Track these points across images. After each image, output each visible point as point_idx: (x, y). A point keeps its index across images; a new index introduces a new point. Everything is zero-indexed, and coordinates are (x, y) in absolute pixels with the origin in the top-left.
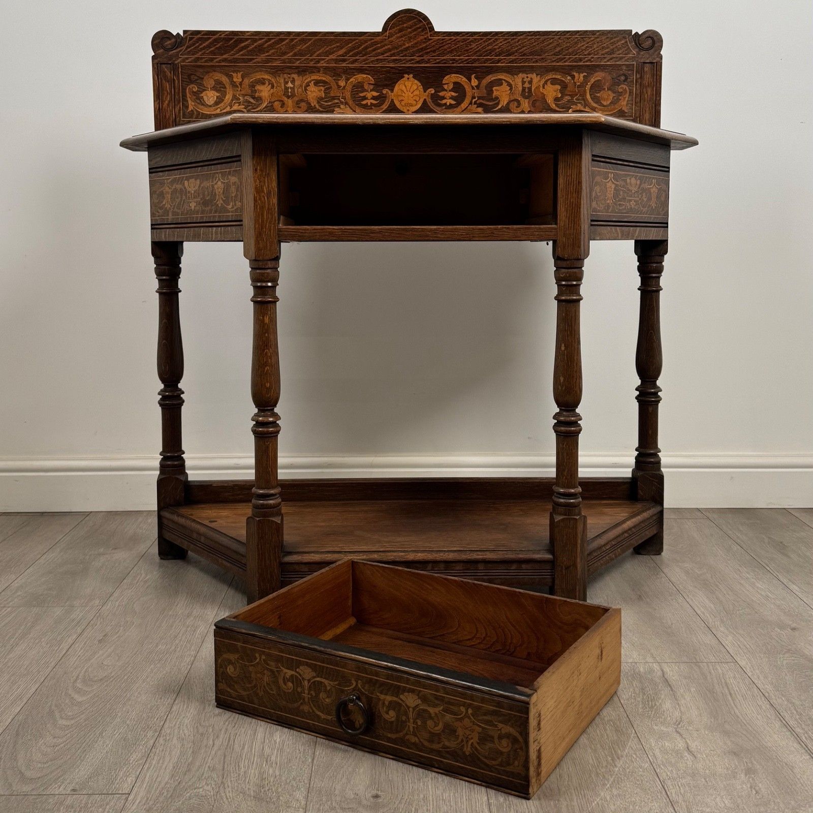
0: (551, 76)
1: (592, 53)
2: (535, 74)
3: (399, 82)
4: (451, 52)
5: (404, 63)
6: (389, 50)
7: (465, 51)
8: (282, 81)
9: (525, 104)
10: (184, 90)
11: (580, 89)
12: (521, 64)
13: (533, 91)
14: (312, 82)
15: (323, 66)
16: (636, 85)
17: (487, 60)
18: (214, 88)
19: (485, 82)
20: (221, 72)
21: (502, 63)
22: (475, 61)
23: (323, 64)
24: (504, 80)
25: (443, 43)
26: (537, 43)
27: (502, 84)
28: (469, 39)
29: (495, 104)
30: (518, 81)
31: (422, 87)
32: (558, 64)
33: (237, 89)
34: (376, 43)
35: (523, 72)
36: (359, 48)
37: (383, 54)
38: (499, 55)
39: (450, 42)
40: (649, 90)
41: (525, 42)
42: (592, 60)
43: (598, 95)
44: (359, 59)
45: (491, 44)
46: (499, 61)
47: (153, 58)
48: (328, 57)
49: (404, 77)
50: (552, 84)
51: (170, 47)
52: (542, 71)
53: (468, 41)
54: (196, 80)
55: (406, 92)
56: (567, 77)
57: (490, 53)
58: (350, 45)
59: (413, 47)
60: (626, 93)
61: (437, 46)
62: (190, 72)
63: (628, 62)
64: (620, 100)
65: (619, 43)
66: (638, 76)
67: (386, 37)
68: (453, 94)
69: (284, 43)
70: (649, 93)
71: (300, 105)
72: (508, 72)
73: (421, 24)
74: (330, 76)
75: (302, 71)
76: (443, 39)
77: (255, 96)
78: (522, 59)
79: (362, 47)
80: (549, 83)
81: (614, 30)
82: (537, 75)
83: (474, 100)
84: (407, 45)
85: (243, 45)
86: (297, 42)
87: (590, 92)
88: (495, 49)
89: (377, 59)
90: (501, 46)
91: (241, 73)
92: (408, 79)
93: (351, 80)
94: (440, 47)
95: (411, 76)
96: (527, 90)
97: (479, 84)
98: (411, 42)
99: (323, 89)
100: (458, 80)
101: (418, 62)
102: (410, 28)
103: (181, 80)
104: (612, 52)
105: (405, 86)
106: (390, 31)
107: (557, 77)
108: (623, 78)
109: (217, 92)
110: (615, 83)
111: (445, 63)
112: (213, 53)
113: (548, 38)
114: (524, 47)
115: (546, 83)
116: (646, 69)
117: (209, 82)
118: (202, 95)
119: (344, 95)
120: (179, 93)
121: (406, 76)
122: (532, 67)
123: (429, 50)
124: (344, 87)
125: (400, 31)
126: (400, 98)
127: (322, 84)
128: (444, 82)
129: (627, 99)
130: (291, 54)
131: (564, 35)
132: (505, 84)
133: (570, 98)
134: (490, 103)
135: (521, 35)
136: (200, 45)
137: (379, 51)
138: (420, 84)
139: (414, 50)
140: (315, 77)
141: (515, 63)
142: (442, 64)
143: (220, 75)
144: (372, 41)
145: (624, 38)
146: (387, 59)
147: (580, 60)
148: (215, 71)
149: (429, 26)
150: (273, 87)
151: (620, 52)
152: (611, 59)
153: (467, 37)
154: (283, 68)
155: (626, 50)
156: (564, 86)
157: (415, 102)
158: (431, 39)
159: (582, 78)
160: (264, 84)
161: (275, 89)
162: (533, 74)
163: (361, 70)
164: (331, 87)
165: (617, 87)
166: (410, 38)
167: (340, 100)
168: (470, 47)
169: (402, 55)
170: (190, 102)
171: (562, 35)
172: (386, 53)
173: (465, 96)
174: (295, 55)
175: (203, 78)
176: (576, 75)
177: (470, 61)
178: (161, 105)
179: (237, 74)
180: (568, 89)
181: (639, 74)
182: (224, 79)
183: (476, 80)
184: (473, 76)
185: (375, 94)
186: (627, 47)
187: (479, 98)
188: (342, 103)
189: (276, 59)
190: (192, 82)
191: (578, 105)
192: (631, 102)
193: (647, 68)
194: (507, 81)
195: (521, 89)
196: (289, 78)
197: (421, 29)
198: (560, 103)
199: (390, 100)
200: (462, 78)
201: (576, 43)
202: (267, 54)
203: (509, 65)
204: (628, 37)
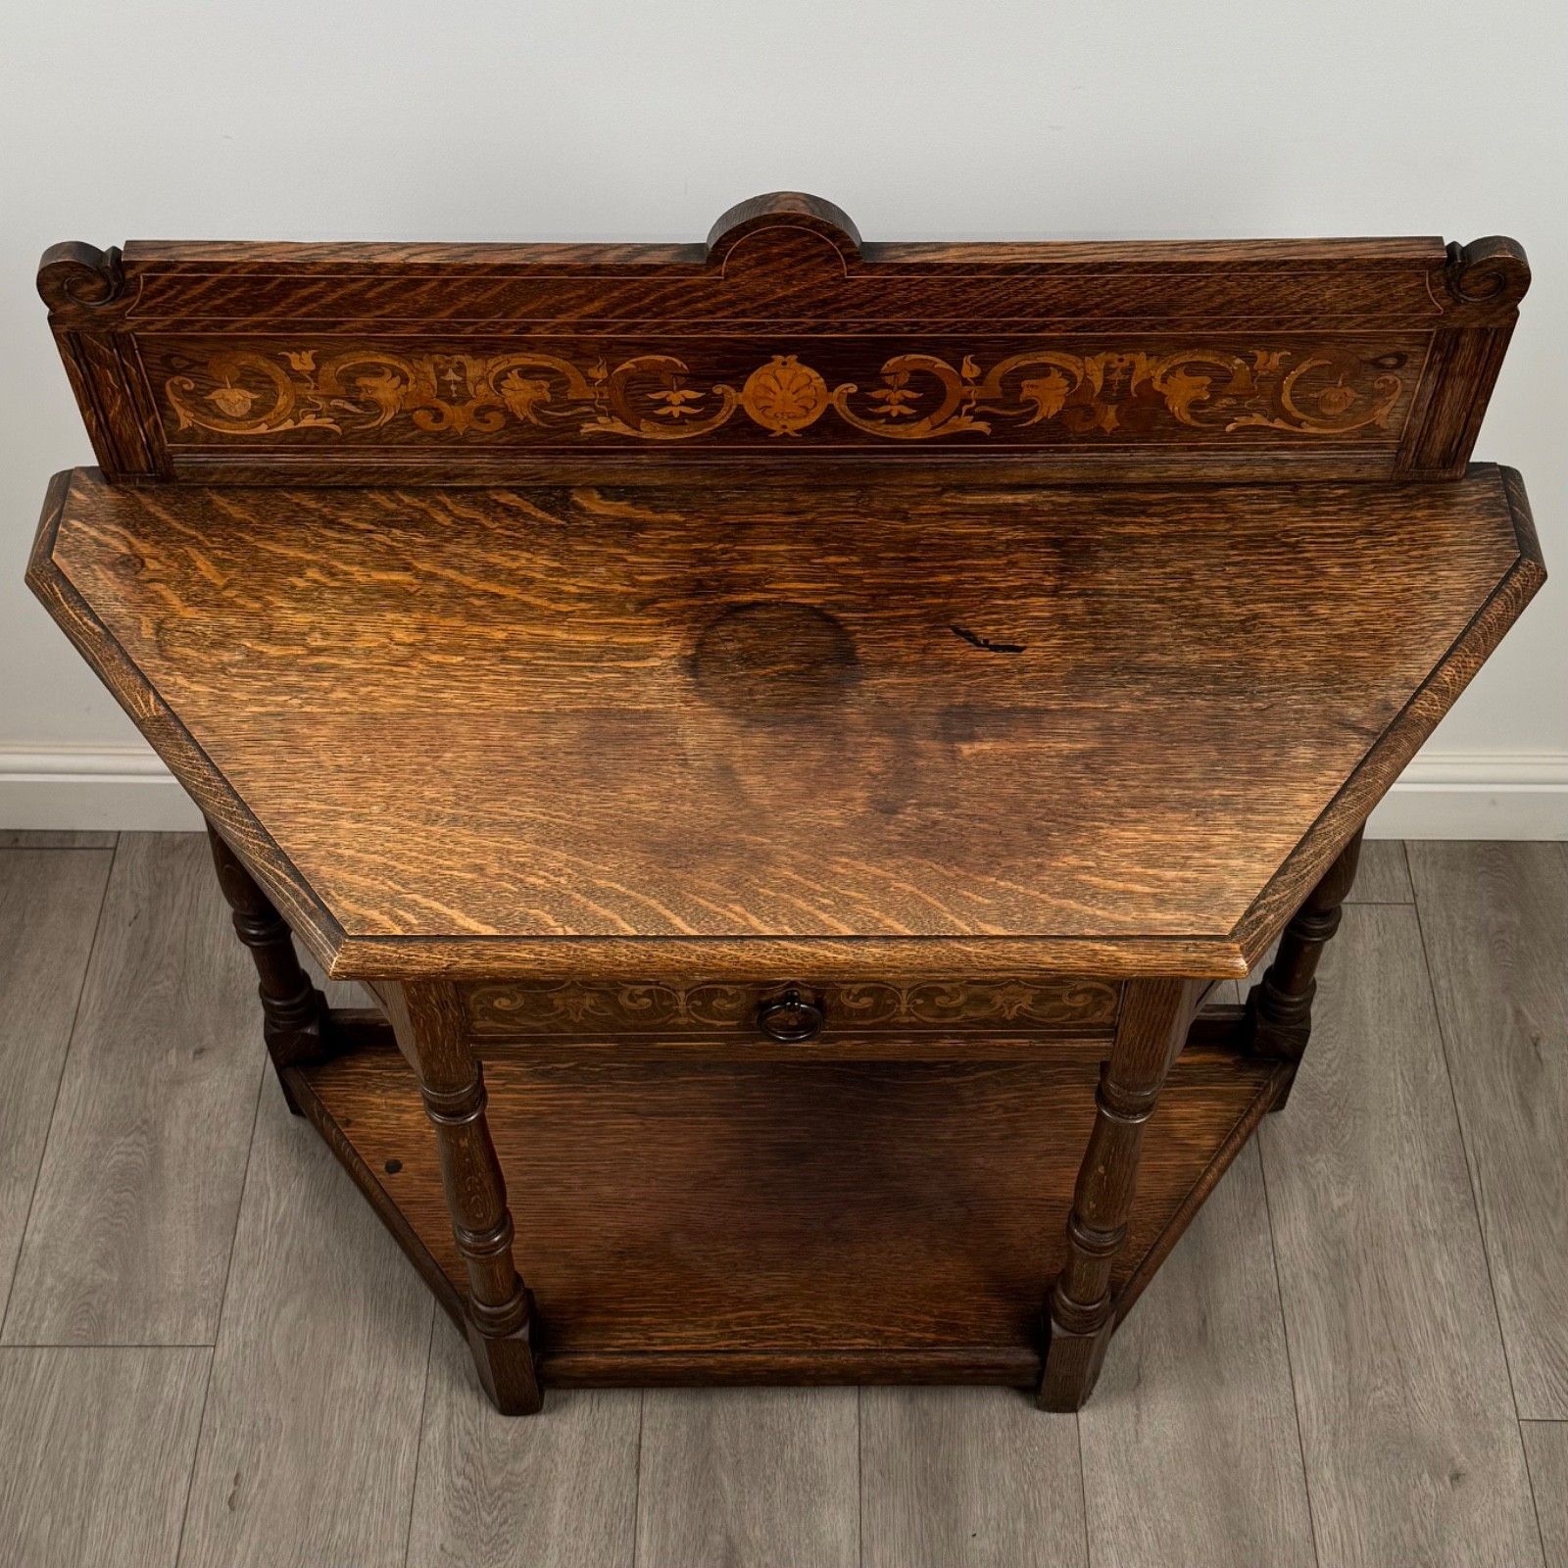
0: (1189, 357)
1: (1316, 309)
2: (1143, 355)
3: (759, 370)
4: (908, 308)
5: (773, 332)
6: (731, 303)
7: (947, 305)
8: (429, 368)
9: (1108, 414)
10: (158, 387)
11: (1265, 383)
12: (1106, 334)
13: (1132, 388)
14: (515, 372)
15: (542, 338)
16: (1427, 375)
17: (1010, 325)
18: (242, 384)
19: (999, 370)
20: (252, 351)
21: (1052, 331)
22: (973, 327)
23: (540, 333)
24: (1055, 366)
25: (885, 288)
26: (1159, 287)
27: (1046, 375)
28: (961, 279)
29: (1023, 412)
30: (1092, 367)
31: (822, 380)
32: (1213, 333)
33: (306, 385)
34: (695, 288)
35: (1108, 349)
36: (640, 299)
37: (712, 312)
38: (1046, 314)
39: (905, 285)
40: (1462, 383)
41: (1126, 286)
42: (1313, 323)
43: (1315, 395)
44: (643, 323)
45: (1024, 290)
46: (1043, 327)
47: (52, 320)
48: (553, 318)
49: (772, 360)
50: (1186, 373)
51: (92, 296)
53: (959, 284)
54: (187, 368)
55: (777, 390)
56: (1233, 360)
57: (1021, 310)
58: (616, 294)
59: (797, 296)
60: (1395, 391)
61: (868, 296)
62: (164, 351)
63: (1416, 327)
64: (1373, 404)
66: (1438, 356)
67: (720, 275)
68: (910, 394)
69: (424, 288)
70: (1459, 391)
71: (486, 417)
72: (1068, 350)
74: (565, 359)
75: (484, 348)
77: (358, 399)
78: (1111, 322)
79: (651, 298)
80: (1180, 371)
82: (1149, 355)
83: (966, 407)
84: (781, 294)
85: (305, 292)
86: (461, 286)
87: (1293, 389)
88: (1036, 302)
89: (697, 324)
90: (1055, 294)
91: (312, 352)
93: (623, 366)
94: (876, 298)
95: (793, 357)
96: (1115, 387)
97: (984, 374)
98: (794, 286)
99: (546, 384)
100: (926, 366)
101: (812, 330)
102: (790, 256)
103: (146, 368)
104: (1373, 307)
105: (776, 378)
106: (733, 262)
107: (1204, 359)
108: (1392, 361)
109: (251, 391)
110: (1369, 371)
111: (890, 331)
112: (220, 310)
113: (1193, 277)
114: (1119, 296)
115: (1172, 371)
116: (1463, 342)
117: (224, 372)
118: (211, 397)
119: (606, 397)
120: (145, 394)
121: (779, 358)
122: (1139, 338)
123: (843, 304)
124: (606, 380)
125: (760, 262)
126: (762, 404)
127: (543, 375)
128: (885, 370)
129: (1392, 404)
130: (448, 312)
132: (1056, 375)
133: (1234, 402)
134: (1011, 413)
136: (181, 292)
137: (700, 305)
138: (818, 375)
139: (801, 303)
140: (522, 360)
141: (1090, 331)
142: (882, 333)
143: (251, 357)
144: (682, 285)
145: (1419, 275)
146: (725, 323)
147: (1279, 323)
148: (235, 348)
149: (847, 251)
150: (405, 380)
151: (1399, 306)
152: (1368, 321)
154: (428, 343)
155: (1416, 303)
156: (1221, 380)
157: (803, 412)
158: (850, 280)
159: (1274, 362)
160: (381, 374)
161: (411, 386)
162: (1137, 353)
163: (651, 347)
164: (568, 381)
165: (1371, 379)
166: (790, 278)
167: (595, 407)
168: (965, 298)
169: (765, 314)
170: (180, 411)
172: (720, 309)
173: (942, 398)
174: (459, 314)
175: (206, 364)
176: (1260, 355)
177: (963, 327)
178: (101, 416)
179: (300, 354)
180: (1232, 384)
181: (1441, 351)
182: (266, 366)
183: (975, 367)
184: (967, 359)
185: (692, 394)
186: (1421, 296)
187: (980, 402)
188: (602, 413)
189: (405, 324)
190: (175, 372)
191: (1254, 415)
192: (1404, 410)
193: (1467, 340)
194: (1061, 369)
195: (1099, 384)
196: (447, 362)
197: (822, 259)
198: (1203, 411)
199: (734, 407)
200: (935, 363)
201: (1275, 287)
202: (378, 313)
203: (1074, 334)
204: (1430, 274)
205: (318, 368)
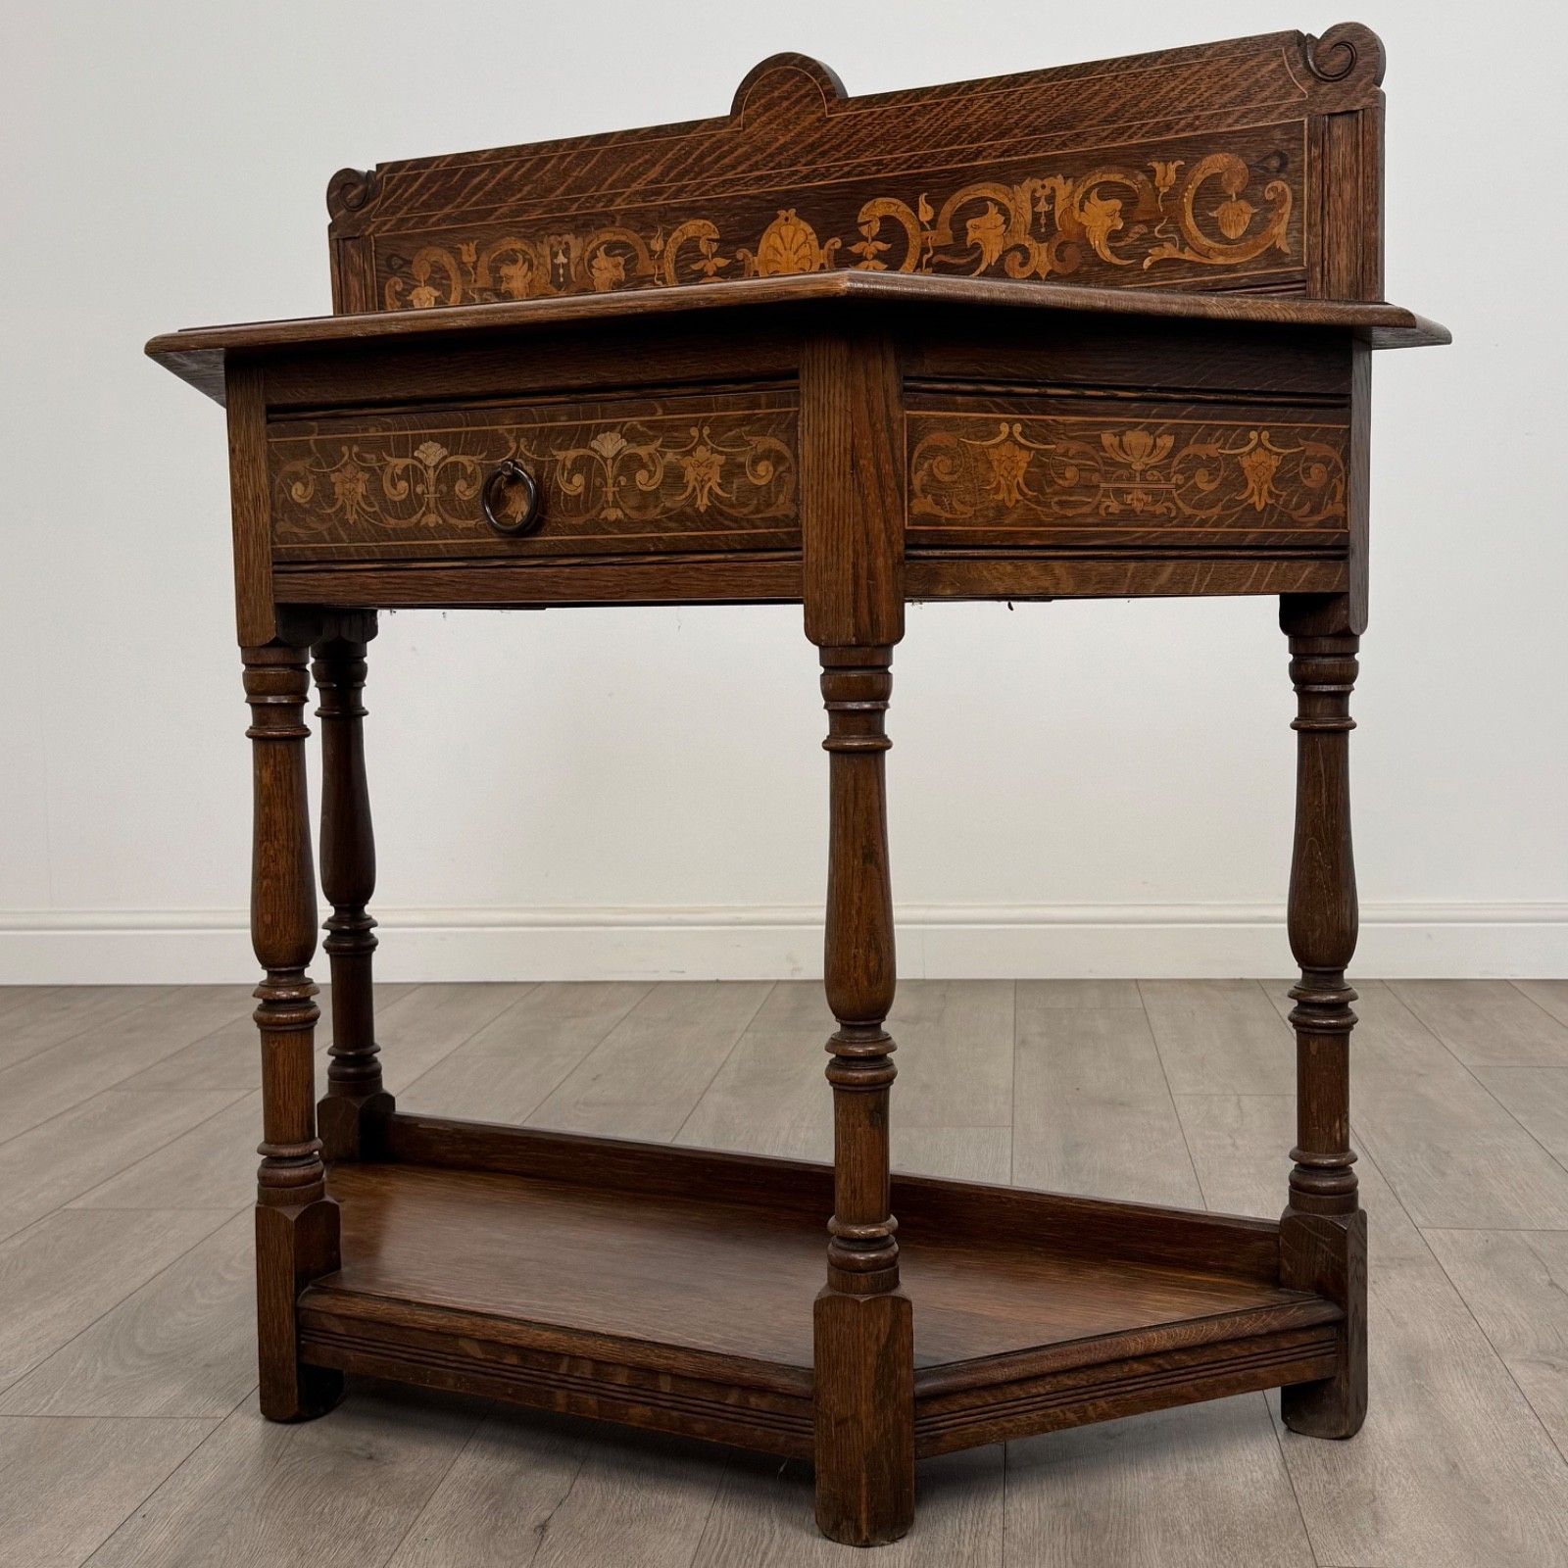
0: (1098, 177)
1: (1197, 106)
2: (1060, 176)
3: (768, 230)
4: (872, 144)
5: (778, 184)
6: (747, 156)
7: (902, 138)
8: (547, 251)
9: (1041, 257)
10: (381, 288)
11: (1168, 203)
12: (1029, 156)
13: (1057, 222)
14: (602, 249)
15: (622, 209)
16: (1310, 177)
17: (951, 154)
18: (431, 282)
19: (948, 209)
20: (440, 245)
21: (985, 158)
22: (925, 159)
23: (620, 205)
24: (992, 200)
25: (855, 125)
26: (1063, 97)
27: (985, 211)
28: (910, 108)
29: (973, 261)
30: (1022, 198)
31: (814, 236)
32: (1115, 145)
33: (469, 277)
34: (720, 143)
35: (1034, 175)
36: (686, 160)
37: (734, 167)
38: (977, 139)
39: (870, 120)
40: (1347, 187)
41: (1036, 98)
42: (1197, 123)
43: (1214, 214)
44: (687, 186)
45: (959, 113)
46: (978, 154)
47: (331, 228)
48: (629, 187)
49: (776, 217)
50: (1102, 197)
51: (355, 202)
52: (1075, 168)
53: (909, 113)
54: (401, 266)
55: (782, 251)
56: (1135, 176)
57: (958, 136)
58: (669, 155)
59: (794, 142)
60: (1285, 200)
61: (844, 135)
62: (389, 251)
63: (1287, 117)
64: (1270, 221)
65: (1264, 70)
66: (1315, 152)
67: (739, 126)
68: (882, 246)
69: (549, 166)
70: (1347, 196)
72: (998, 179)
73: (809, 86)
74: (635, 231)
75: (582, 226)
76: (856, 116)
77: (500, 290)
78: (1031, 141)
79: (694, 156)
80: (1094, 194)
81: (1250, 38)
82: (1066, 178)
83: (926, 257)
84: (782, 140)
85: (477, 180)
86: (571, 162)
87: (1193, 208)
88: (969, 125)
89: (725, 181)
90: (982, 115)
91: (476, 242)
92: (787, 219)
93: (675, 235)
94: (850, 137)
95: (793, 211)
96: (1043, 221)
97: (936, 215)
98: (790, 131)
99: (621, 260)
100: (891, 211)
101: (806, 178)
102: (787, 99)
103: (376, 271)
104: (1246, 97)
105: (782, 238)
106: (748, 110)
107: (1112, 178)
108: (1275, 163)
109: (435, 288)
110: (1258, 177)
111: (862, 173)
112: (426, 205)
113: (1088, 81)
114: (1032, 111)
115: (1086, 196)
116: (1337, 132)
117: (421, 269)
118: (410, 297)
119: (662, 272)
120: (373, 297)
121: (782, 213)
122: (1055, 159)
123: (826, 147)
124: (662, 252)
125: (767, 108)
126: (771, 268)
127: (620, 251)
128: (860, 220)
129: (1286, 217)
130: (562, 189)
131: (1128, 67)
132: (993, 210)
133: (1145, 230)
134: (962, 261)
135: (1027, 82)
136: (406, 190)
137: (725, 161)
138: (811, 230)
139: (797, 149)
140: (607, 236)
141: (1016, 154)
142: (857, 175)
143: (439, 251)
144: (714, 139)
145: (1278, 55)
146: (743, 178)
147: (1168, 127)
148: (430, 243)
149: (826, 88)
150: (531, 267)
151: (1267, 93)
152: (1244, 116)
153: (908, 103)
154: (548, 223)
155: (1281, 87)
156: (1130, 200)
158: (830, 119)
159: (1172, 175)
160: (515, 261)
161: (535, 272)
162: (1055, 176)
163: (693, 211)
164: (637, 255)
165: (1260, 188)
166: (787, 124)
168: (914, 128)
169: (771, 165)
171: (1122, 70)
172: (740, 163)
173: (906, 250)
174: (569, 191)
175: (411, 262)
176: (1158, 166)
177: (916, 162)
179: (468, 245)
180: (1141, 206)
181: (1316, 147)
182: (447, 260)
183: (929, 207)
184: (922, 198)
185: (722, 262)
186: (1284, 78)
187: (938, 250)
189: (534, 205)
190: (393, 273)
191: (1166, 244)
192: (1299, 225)
193: (1339, 129)
194: (997, 203)
195: (1029, 217)
196: (560, 243)
197: (808, 99)
198: (1123, 244)
200: (899, 206)
201: (1156, 84)
202: (519, 196)
203: (1002, 160)
204: (1286, 51)
205: (478, 258)
